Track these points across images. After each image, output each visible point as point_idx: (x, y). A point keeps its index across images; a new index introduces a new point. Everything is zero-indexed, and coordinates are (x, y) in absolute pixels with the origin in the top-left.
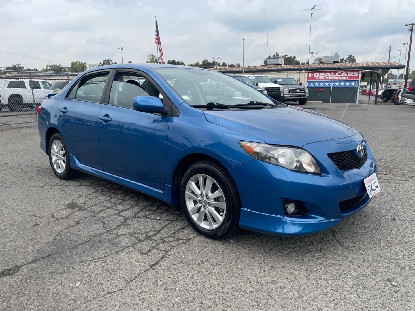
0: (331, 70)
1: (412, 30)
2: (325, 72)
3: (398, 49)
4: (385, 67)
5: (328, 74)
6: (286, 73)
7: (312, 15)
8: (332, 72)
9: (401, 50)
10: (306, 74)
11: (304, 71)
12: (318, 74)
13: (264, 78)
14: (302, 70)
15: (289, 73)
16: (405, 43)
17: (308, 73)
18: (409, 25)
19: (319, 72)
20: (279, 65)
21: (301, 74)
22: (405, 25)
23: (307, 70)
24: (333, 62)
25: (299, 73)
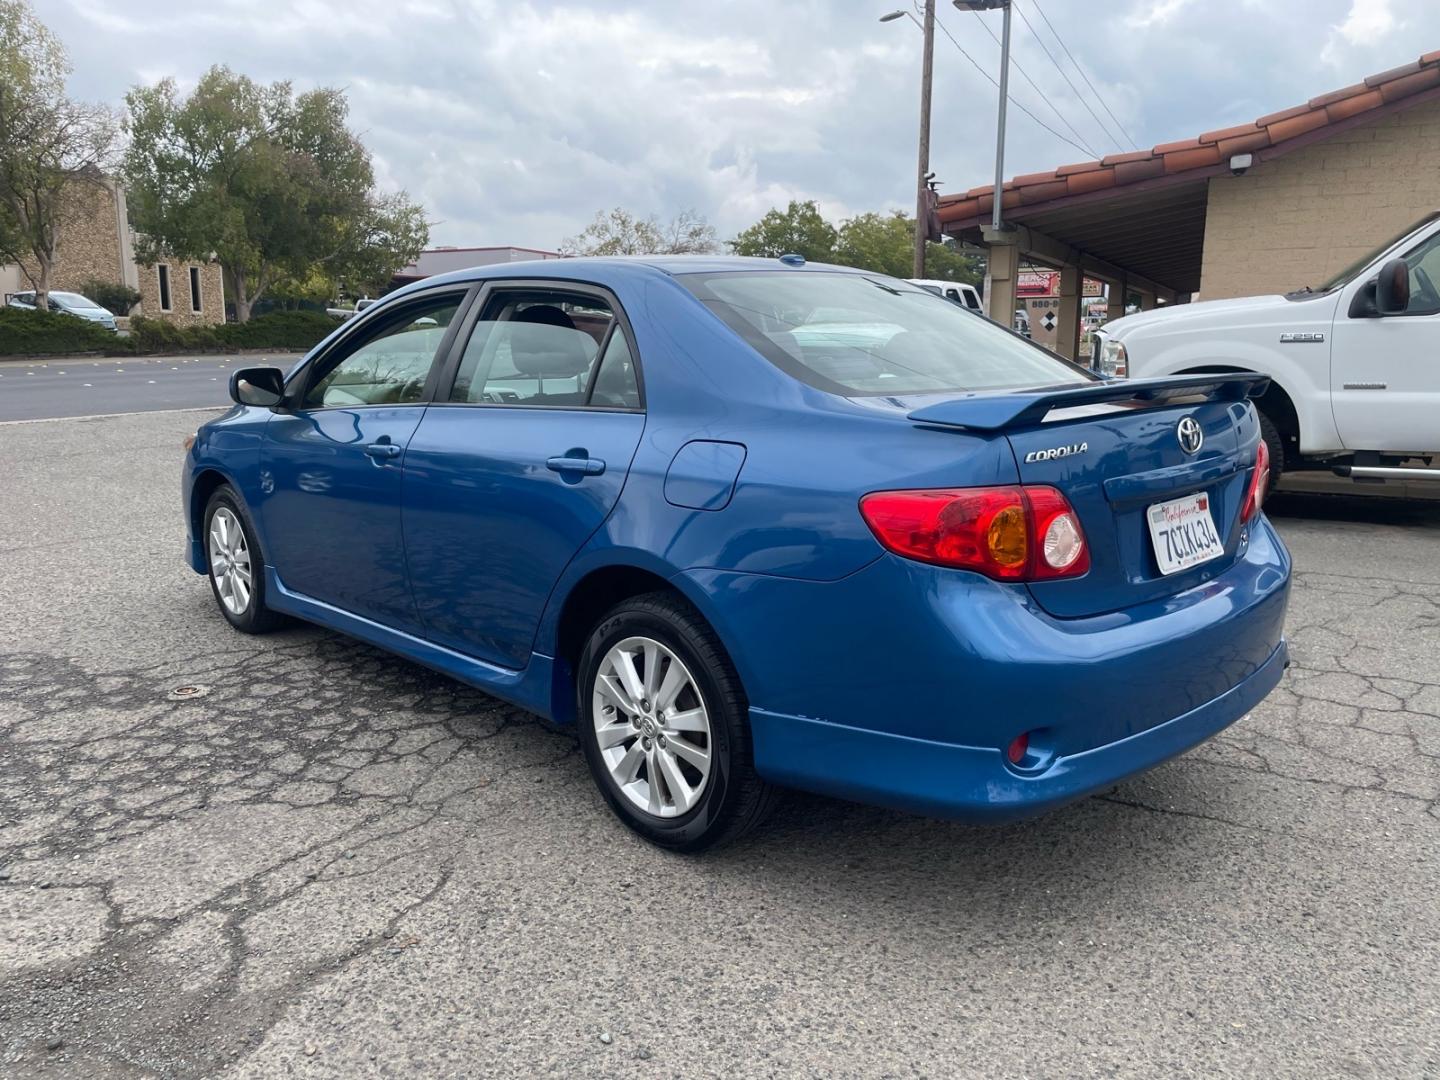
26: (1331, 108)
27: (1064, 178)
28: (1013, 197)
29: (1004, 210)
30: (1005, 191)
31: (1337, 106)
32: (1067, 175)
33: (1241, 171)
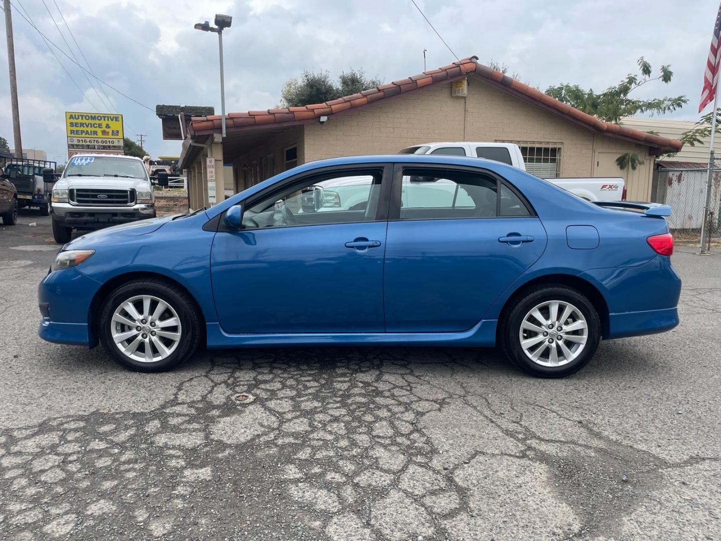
26: (352, 102)
27: (253, 117)
28: (231, 122)
29: (227, 128)
30: (226, 119)
31: (354, 101)
32: (254, 115)
33: (323, 122)
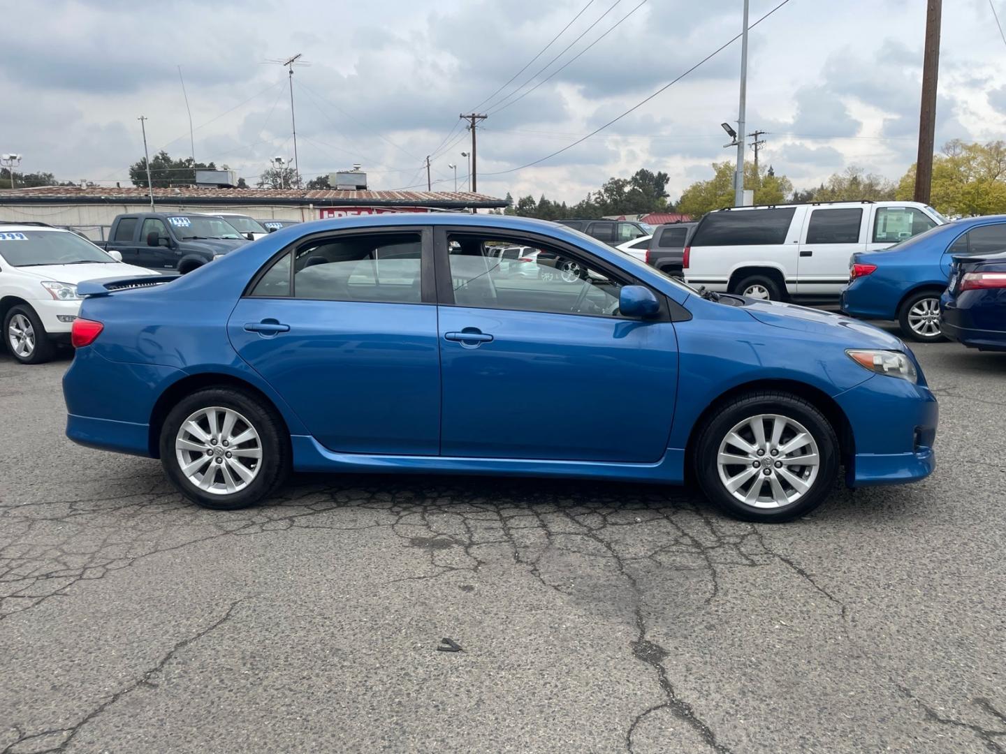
0: (371, 207)
1: (473, 127)
2: (360, 210)
3: (451, 165)
4: (474, 203)
5: (364, 214)
6: (270, 209)
7: (292, 76)
8: (373, 210)
9: (455, 167)
10: (318, 212)
11: (311, 206)
12: (343, 213)
13: (241, 220)
14: (307, 202)
15: (275, 209)
16: (466, 152)
17: (322, 210)
18: (468, 117)
19: (345, 210)
20: (228, 186)
21: (306, 212)
22: (461, 117)
23: (319, 205)
24: (355, 188)
25: (299, 211)
